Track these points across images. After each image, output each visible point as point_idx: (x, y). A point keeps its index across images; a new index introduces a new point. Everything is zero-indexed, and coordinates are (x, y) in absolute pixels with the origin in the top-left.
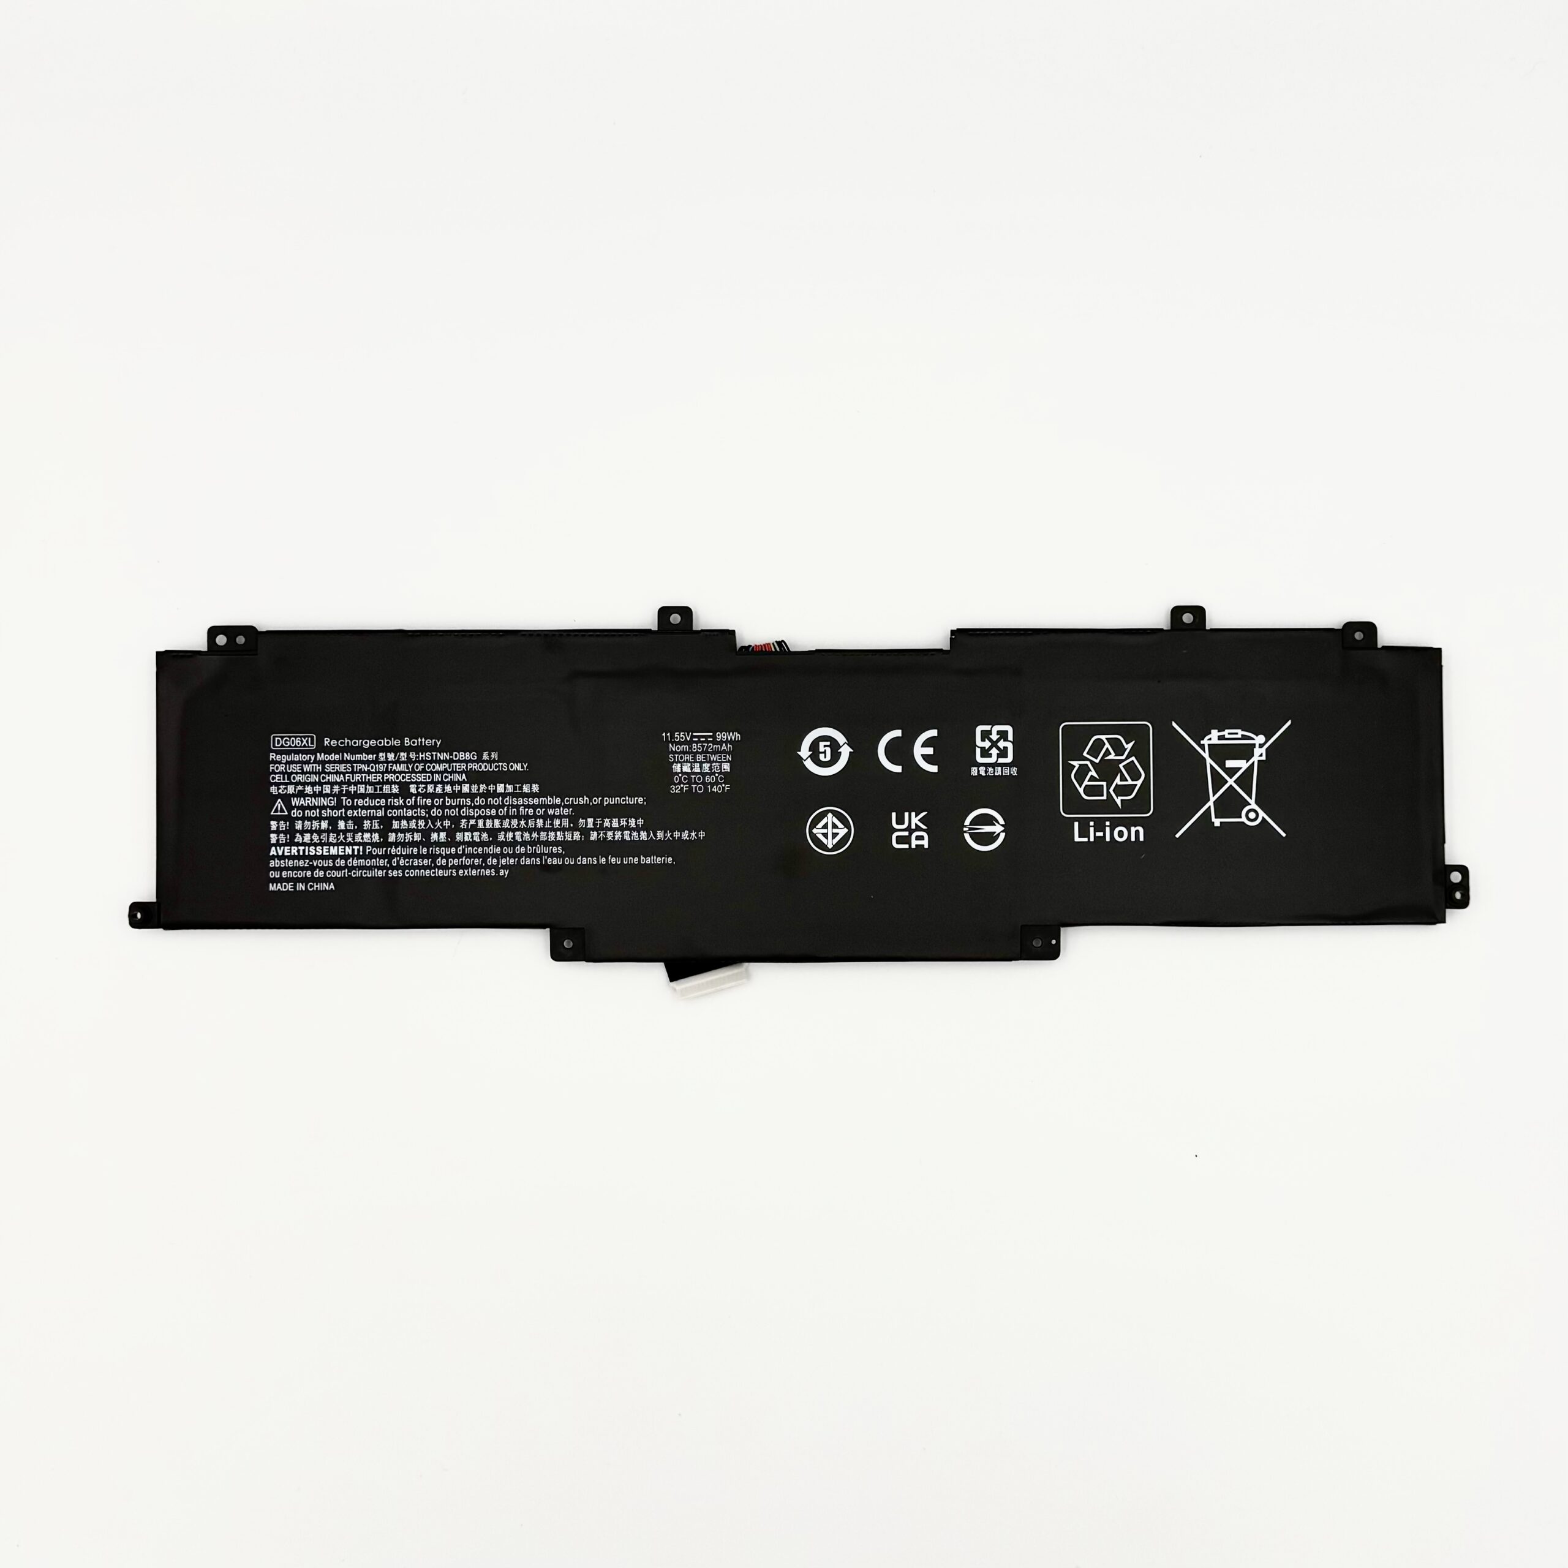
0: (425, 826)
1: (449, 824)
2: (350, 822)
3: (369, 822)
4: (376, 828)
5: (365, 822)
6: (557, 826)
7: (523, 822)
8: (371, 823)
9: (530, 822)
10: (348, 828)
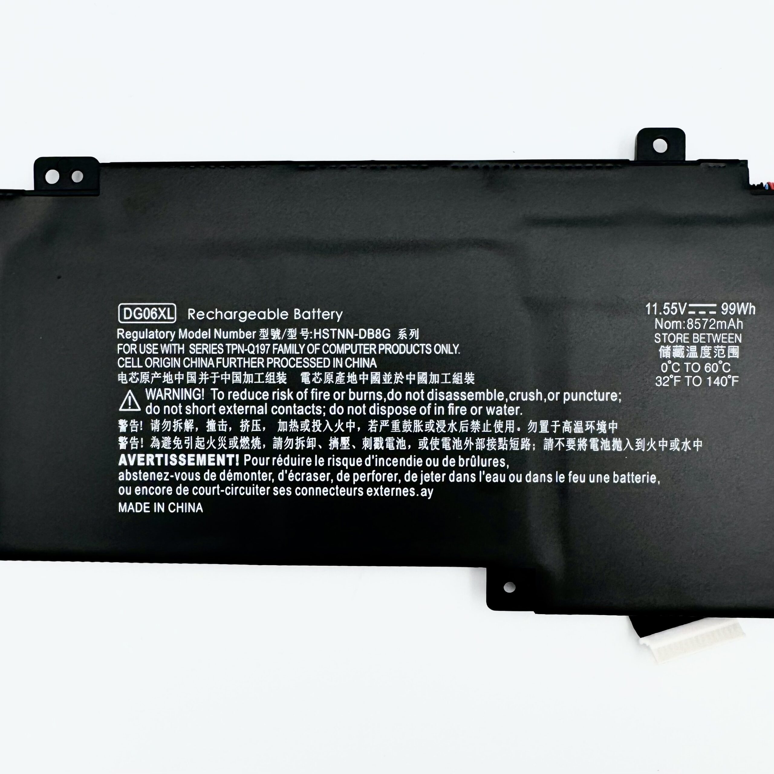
0: (322, 428)
1: (354, 427)
2: (223, 422)
3: (247, 421)
4: (257, 430)
5: (242, 422)
6: (499, 430)
7: (452, 425)
8: (250, 424)
9: (461, 424)
10: (220, 430)
